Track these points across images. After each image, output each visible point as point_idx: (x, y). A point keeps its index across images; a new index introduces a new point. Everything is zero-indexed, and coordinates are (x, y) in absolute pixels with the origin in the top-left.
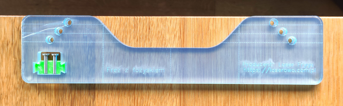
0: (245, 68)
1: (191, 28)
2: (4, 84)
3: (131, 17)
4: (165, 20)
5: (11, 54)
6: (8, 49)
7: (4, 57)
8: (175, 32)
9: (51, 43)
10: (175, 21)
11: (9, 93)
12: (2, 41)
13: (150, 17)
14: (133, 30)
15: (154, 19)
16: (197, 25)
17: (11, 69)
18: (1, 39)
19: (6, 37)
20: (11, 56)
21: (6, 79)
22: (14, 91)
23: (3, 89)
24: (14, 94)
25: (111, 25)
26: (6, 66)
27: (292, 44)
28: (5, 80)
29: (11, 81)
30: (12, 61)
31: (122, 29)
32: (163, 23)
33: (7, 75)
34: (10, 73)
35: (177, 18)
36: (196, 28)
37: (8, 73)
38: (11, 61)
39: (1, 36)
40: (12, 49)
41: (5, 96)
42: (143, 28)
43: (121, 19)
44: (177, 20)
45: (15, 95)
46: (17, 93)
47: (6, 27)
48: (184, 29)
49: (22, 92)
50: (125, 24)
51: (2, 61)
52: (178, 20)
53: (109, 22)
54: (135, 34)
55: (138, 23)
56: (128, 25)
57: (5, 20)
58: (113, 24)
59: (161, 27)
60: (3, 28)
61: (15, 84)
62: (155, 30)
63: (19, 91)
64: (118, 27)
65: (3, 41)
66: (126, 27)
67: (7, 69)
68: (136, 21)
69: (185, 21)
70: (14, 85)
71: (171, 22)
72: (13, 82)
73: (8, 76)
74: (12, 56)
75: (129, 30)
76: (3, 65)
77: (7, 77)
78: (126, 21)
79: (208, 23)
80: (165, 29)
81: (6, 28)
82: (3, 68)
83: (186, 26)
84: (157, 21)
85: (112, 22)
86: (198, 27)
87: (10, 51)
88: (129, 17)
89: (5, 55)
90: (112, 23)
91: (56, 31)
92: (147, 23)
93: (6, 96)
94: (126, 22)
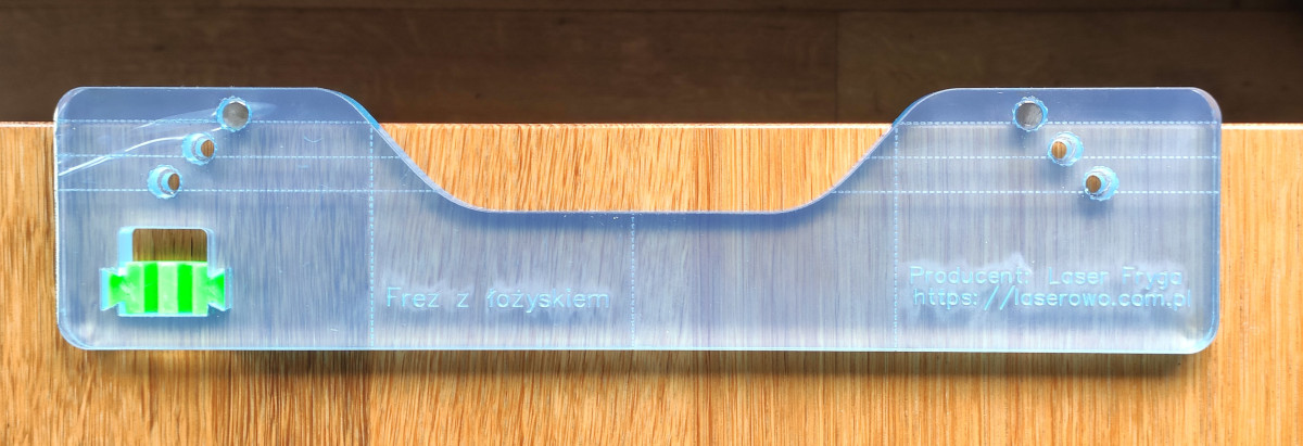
0: (919, 291)
1: (739, 168)
2: (18, 386)
3: (506, 126)
4: (637, 137)
5: (45, 270)
6: (30, 251)
7: (16, 281)
8: (677, 185)
9: (169, 193)
10: (676, 143)
11: (38, 420)
12: (7, 219)
13: (580, 126)
14: (512, 178)
15: (595, 132)
16: (761, 159)
17: (44, 327)
18: (3, 212)
19: (23, 204)
20: (43, 279)
21: (25, 368)
22: (55, 413)
23: (15, 406)
24: (55, 426)
25: (429, 157)
26: (23, 319)
27: (1100, 195)
28: (22, 371)
29: (45, 374)
30: (45, 297)
31: (471, 173)
32: (629, 150)
33: (27, 352)
34: (41, 345)
35: (683, 130)
36: (757, 169)
37: (31, 346)
38: (42, 298)
39: (5, 202)
40: (47, 251)
41: (21, 431)
42: (552, 171)
43: (469, 134)
44: (684, 135)
45: (61, 428)
46: (68, 422)
47: (22, 168)
48: (710, 173)
49: (85, 416)
50: (485, 153)
51: (10, 300)
52: (688, 138)
53: (421, 146)
54: (523, 191)
55: (534, 148)
56: (493, 159)
57: (16, 139)
58: (436, 154)
59: (623, 165)
60: (9, 172)
61: (60, 388)
62: (597, 179)
63: (76, 415)
64: (454, 166)
65: (11, 220)
66: (487, 164)
67: (30, 327)
68: (525, 141)
69: (712, 141)
70: (55, 389)
71: (662, 146)
72: (51, 379)
73: (32, 355)
74: (48, 280)
75: (497, 178)
76: (11, 315)
77: (30, 361)
78: (485, 143)
79: (804, 149)
80: (637, 172)
81: (22, 172)
82: (13, 326)
83: (716, 162)
84: (605, 143)
85: (430, 148)
86: (765, 165)
87: (38, 259)
88: (496, 127)
89: (21, 277)
90: (433, 149)
91: (187, 147)
92: (567, 149)
93: (24, 434)
94: (484, 147)
